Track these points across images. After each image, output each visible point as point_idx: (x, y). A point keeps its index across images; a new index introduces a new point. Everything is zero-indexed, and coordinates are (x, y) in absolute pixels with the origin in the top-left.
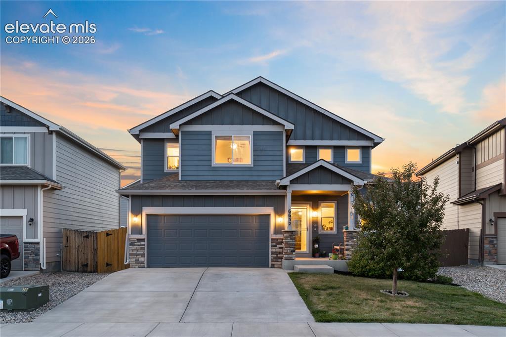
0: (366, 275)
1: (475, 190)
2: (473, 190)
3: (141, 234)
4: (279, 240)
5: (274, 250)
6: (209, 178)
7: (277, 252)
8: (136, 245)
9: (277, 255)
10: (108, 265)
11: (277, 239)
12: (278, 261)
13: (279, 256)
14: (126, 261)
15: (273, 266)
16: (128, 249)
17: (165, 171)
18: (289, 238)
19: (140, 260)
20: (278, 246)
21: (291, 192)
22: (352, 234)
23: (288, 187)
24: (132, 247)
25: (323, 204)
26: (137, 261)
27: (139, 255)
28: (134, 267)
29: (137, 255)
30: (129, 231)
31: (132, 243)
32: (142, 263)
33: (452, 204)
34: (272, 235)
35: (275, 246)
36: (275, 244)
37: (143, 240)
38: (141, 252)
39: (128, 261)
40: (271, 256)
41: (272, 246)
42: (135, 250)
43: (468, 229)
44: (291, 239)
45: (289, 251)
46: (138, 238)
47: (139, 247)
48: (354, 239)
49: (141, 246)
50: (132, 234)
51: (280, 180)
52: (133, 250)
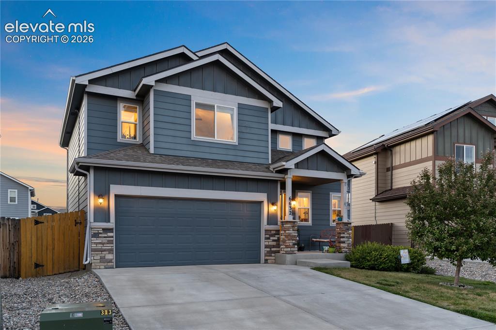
0: (377, 268)
1: (392, 189)
2: (390, 188)
3: (109, 221)
4: (272, 232)
5: (267, 243)
6: (189, 154)
7: (271, 245)
8: (101, 237)
9: (271, 248)
10: (37, 266)
11: (271, 231)
12: (271, 256)
13: (272, 249)
14: (86, 260)
15: (266, 261)
16: (89, 242)
17: (118, 141)
18: (291, 230)
19: (106, 258)
20: (271, 238)
21: (292, 177)
22: (347, 225)
23: (289, 170)
24: (95, 240)
25: (299, 194)
26: (103, 260)
27: (105, 250)
28: (98, 267)
29: (102, 251)
30: (91, 217)
31: (94, 234)
32: (109, 262)
33: (371, 201)
34: (264, 225)
35: (268, 238)
36: (268, 236)
37: (110, 230)
38: (108, 246)
39: (89, 259)
40: (263, 250)
41: (266, 238)
42: (100, 243)
43: (392, 224)
44: (293, 230)
45: (291, 244)
46: (104, 227)
47: (105, 240)
48: (350, 231)
49: (108, 239)
50: (94, 222)
51: (286, 162)
52: (96, 244)
